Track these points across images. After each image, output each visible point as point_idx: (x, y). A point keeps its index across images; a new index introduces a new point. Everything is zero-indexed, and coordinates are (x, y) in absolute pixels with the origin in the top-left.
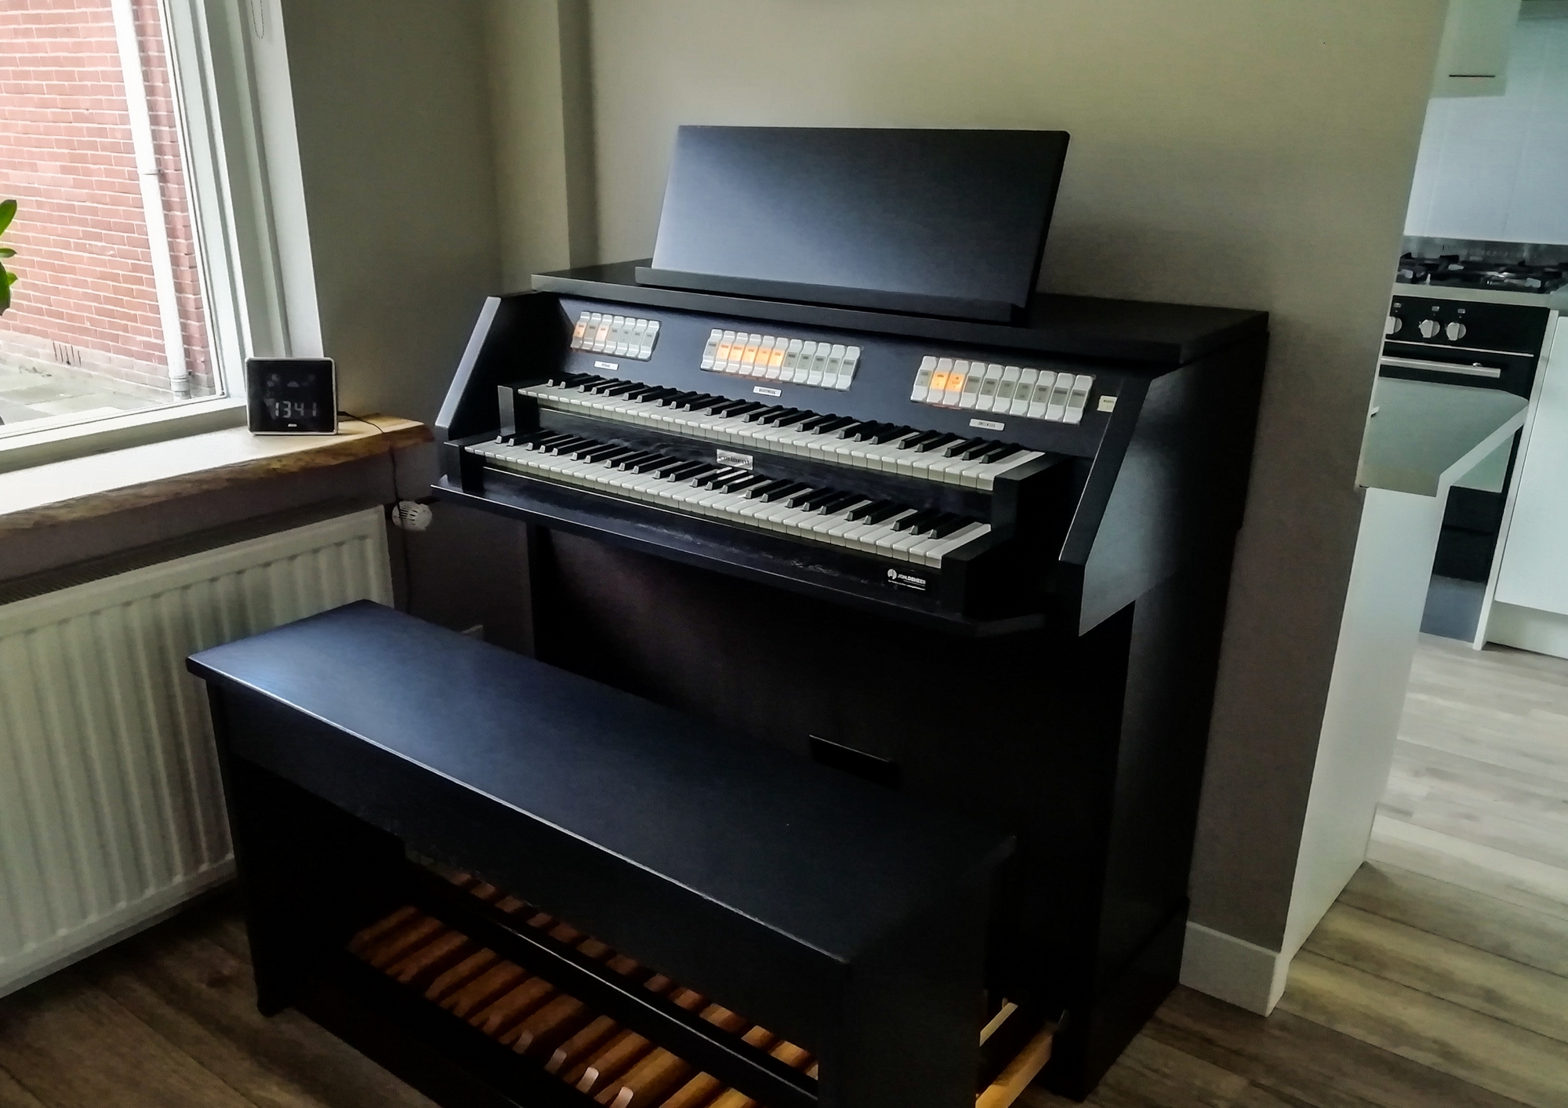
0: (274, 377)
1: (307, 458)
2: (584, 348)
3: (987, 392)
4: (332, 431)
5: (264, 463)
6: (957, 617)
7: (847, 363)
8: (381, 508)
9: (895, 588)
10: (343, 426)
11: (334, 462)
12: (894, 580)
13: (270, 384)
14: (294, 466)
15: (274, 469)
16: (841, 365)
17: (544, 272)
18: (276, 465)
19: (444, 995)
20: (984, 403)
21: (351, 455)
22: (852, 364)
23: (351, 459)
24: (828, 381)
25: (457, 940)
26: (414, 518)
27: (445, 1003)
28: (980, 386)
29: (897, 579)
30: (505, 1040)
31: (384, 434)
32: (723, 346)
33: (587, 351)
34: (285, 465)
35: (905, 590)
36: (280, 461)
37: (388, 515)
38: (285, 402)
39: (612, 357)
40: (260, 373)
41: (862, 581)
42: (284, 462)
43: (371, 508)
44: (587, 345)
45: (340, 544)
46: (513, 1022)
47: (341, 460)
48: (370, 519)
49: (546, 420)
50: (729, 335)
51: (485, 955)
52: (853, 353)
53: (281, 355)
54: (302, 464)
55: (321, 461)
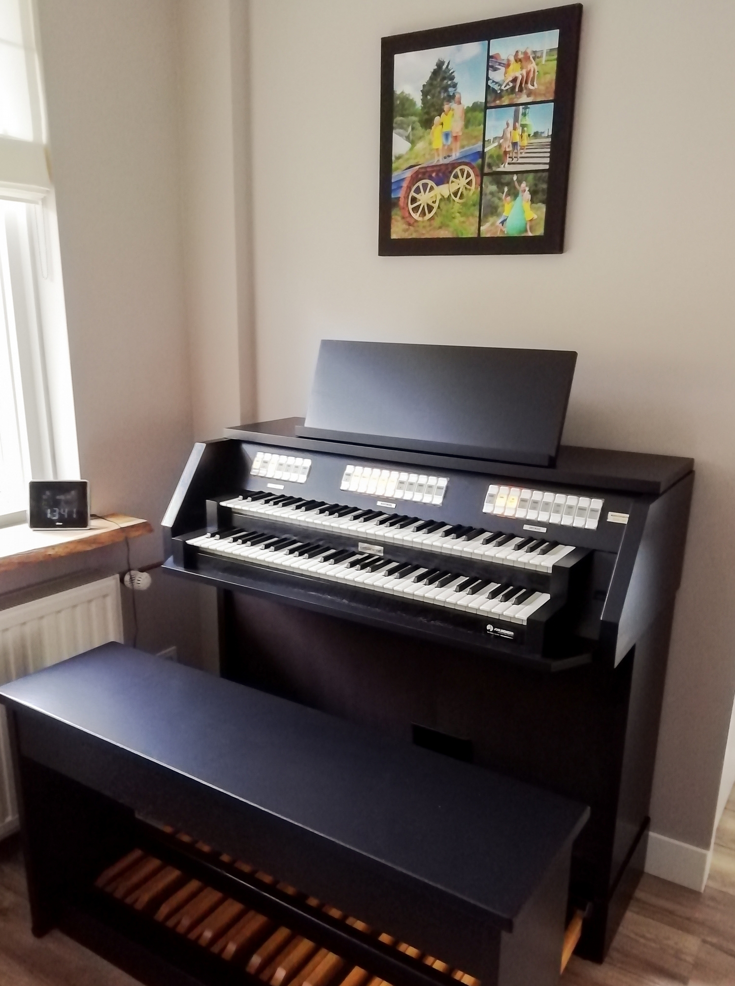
0: (48, 493)
1: (72, 546)
2: (259, 475)
3: (534, 508)
4: (86, 527)
5: (43, 551)
6: (537, 657)
7: (439, 488)
8: (117, 576)
9: (492, 636)
10: (93, 523)
11: (89, 548)
12: (491, 632)
13: (44, 497)
14: (61, 552)
15: (50, 555)
16: (435, 490)
17: (229, 427)
18: (51, 552)
19: (169, 916)
20: (532, 515)
21: (99, 543)
22: (443, 489)
23: (100, 546)
24: (427, 499)
25: (173, 874)
26: (139, 582)
27: (170, 923)
28: (529, 504)
29: (493, 631)
30: (216, 949)
31: (121, 528)
32: (355, 476)
33: (262, 477)
34: (56, 552)
35: (499, 638)
36: (53, 549)
37: (122, 580)
38: (55, 509)
39: (279, 481)
40: (38, 490)
41: (469, 632)
42: (56, 550)
43: (110, 576)
44: (262, 473)
45: (90, 601)
46: (220, 935)
47: (94, 546)
48: (110, 583)
49: (237, 521)
50: (359, 469)
51: (194, 885)
52: (443, 482)
53: (50, 478)
54: (68, 550)
55: (81, 548)
